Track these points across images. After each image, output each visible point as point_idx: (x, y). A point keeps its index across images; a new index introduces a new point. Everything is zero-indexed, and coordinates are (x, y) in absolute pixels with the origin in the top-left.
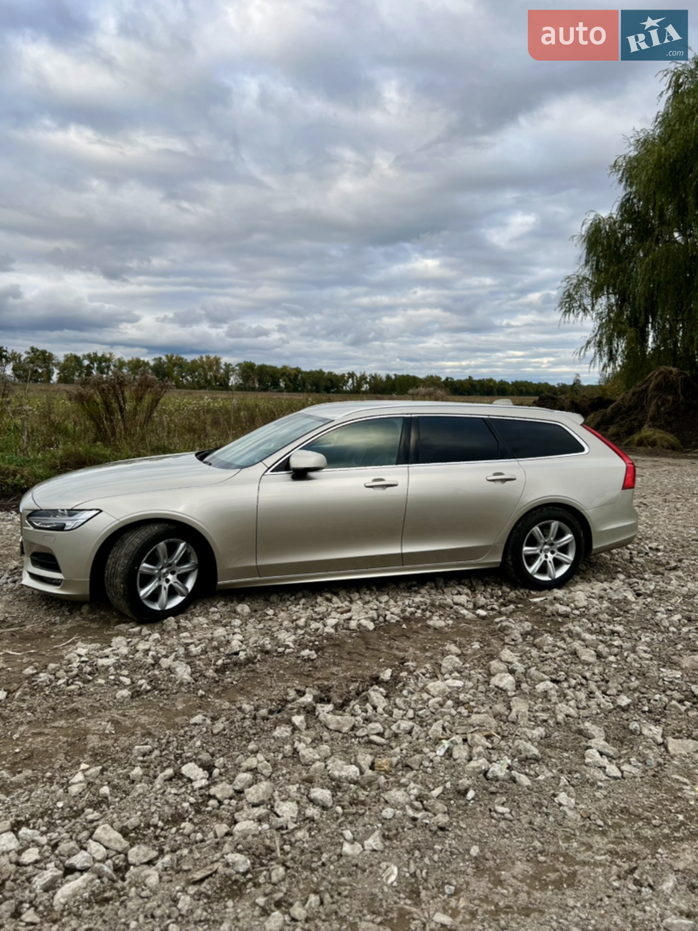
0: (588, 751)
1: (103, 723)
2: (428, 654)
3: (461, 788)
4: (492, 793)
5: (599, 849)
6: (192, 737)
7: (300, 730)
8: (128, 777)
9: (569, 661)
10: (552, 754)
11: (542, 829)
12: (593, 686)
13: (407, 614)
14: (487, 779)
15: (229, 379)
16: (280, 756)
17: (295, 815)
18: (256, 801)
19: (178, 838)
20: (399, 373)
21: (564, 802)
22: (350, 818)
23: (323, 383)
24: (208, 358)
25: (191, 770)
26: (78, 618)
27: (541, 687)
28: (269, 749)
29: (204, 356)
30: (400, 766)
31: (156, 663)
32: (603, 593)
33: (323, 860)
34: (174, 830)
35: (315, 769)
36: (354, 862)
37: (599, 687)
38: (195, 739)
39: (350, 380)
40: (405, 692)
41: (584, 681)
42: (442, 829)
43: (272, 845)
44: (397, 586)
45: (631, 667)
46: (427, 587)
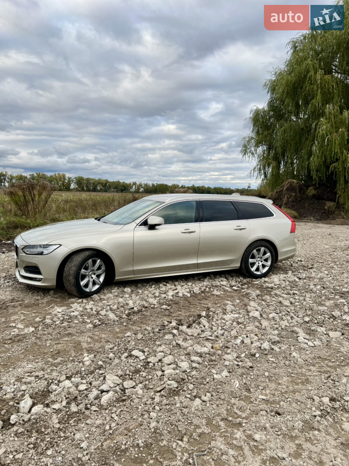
0: (299, 338)
1: (86, 338)
2: (218, 305)
3: (253, 353)
4: (266, 354)
5: (314, 371)
6: (129, 342)
7: (176, 336)
8: (108, 358)
9: (279, 305)
10: (284, 340)
11: (289, 365)
12: (292, 315)
13: (202, 290)
14: (262, 350)
15: (70, 185)
16: (172, 346)
17: (188, 367)
18: (169, 363)
19: (141, 378)
20: (159, 183)
21: (295, 356)
22: (212, 366)
23: (120, 188)
24: (59, 174)
25: (135, 353)
26: (49, 297)
27: (271, 316)
28: (166, 344)
29: (57, 173)
30: (223, 347)
31: (98, 313)
32: (284, 279)
33: (207, 381)
34: (138, 375)
35: (190, 350)
36: (221, 380)
37: (295, 315)
38: (131, 342)
39: (134, 186)
40: (215, 320)
41: (288, 313)
42: (251, 367)
43: (183, 377)
44: (194, 279)
45: (305, 306)
46: (207, 279)
